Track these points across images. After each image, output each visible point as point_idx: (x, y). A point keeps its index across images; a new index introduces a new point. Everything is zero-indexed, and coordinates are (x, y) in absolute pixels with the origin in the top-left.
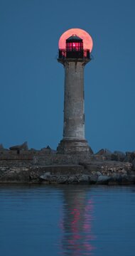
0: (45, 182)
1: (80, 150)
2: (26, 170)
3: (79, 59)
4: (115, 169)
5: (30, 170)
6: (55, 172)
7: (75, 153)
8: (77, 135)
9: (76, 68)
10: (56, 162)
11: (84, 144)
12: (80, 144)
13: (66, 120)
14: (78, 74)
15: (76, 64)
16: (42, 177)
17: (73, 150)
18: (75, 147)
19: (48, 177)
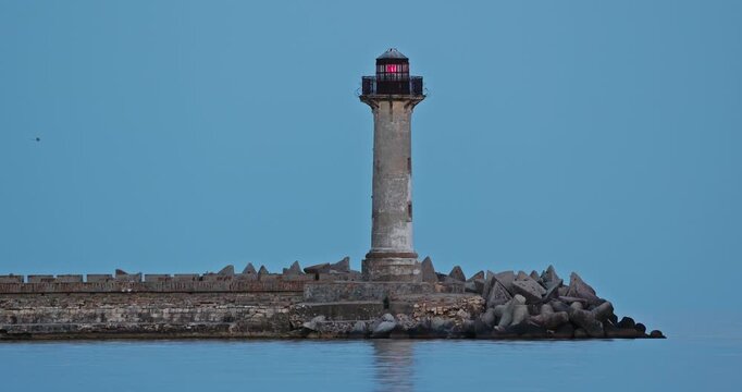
0: (312, 336)
1: (398, 272)
2: (285, 311)
3: (395, 96)
4: (440, 308)
5: (292, 312)
6: (334, 315)
7: (388, 278)
8: (393, 242)
9: (391, 113)
10: (345, 297)
11: (406, 261)
12: (398, 261)
13: (375, 215)
14: (396, 126)
15: (391, 106)
16: (306, 325)
17: (383, 273)
18: (387, 267)
19: (318, 324)
